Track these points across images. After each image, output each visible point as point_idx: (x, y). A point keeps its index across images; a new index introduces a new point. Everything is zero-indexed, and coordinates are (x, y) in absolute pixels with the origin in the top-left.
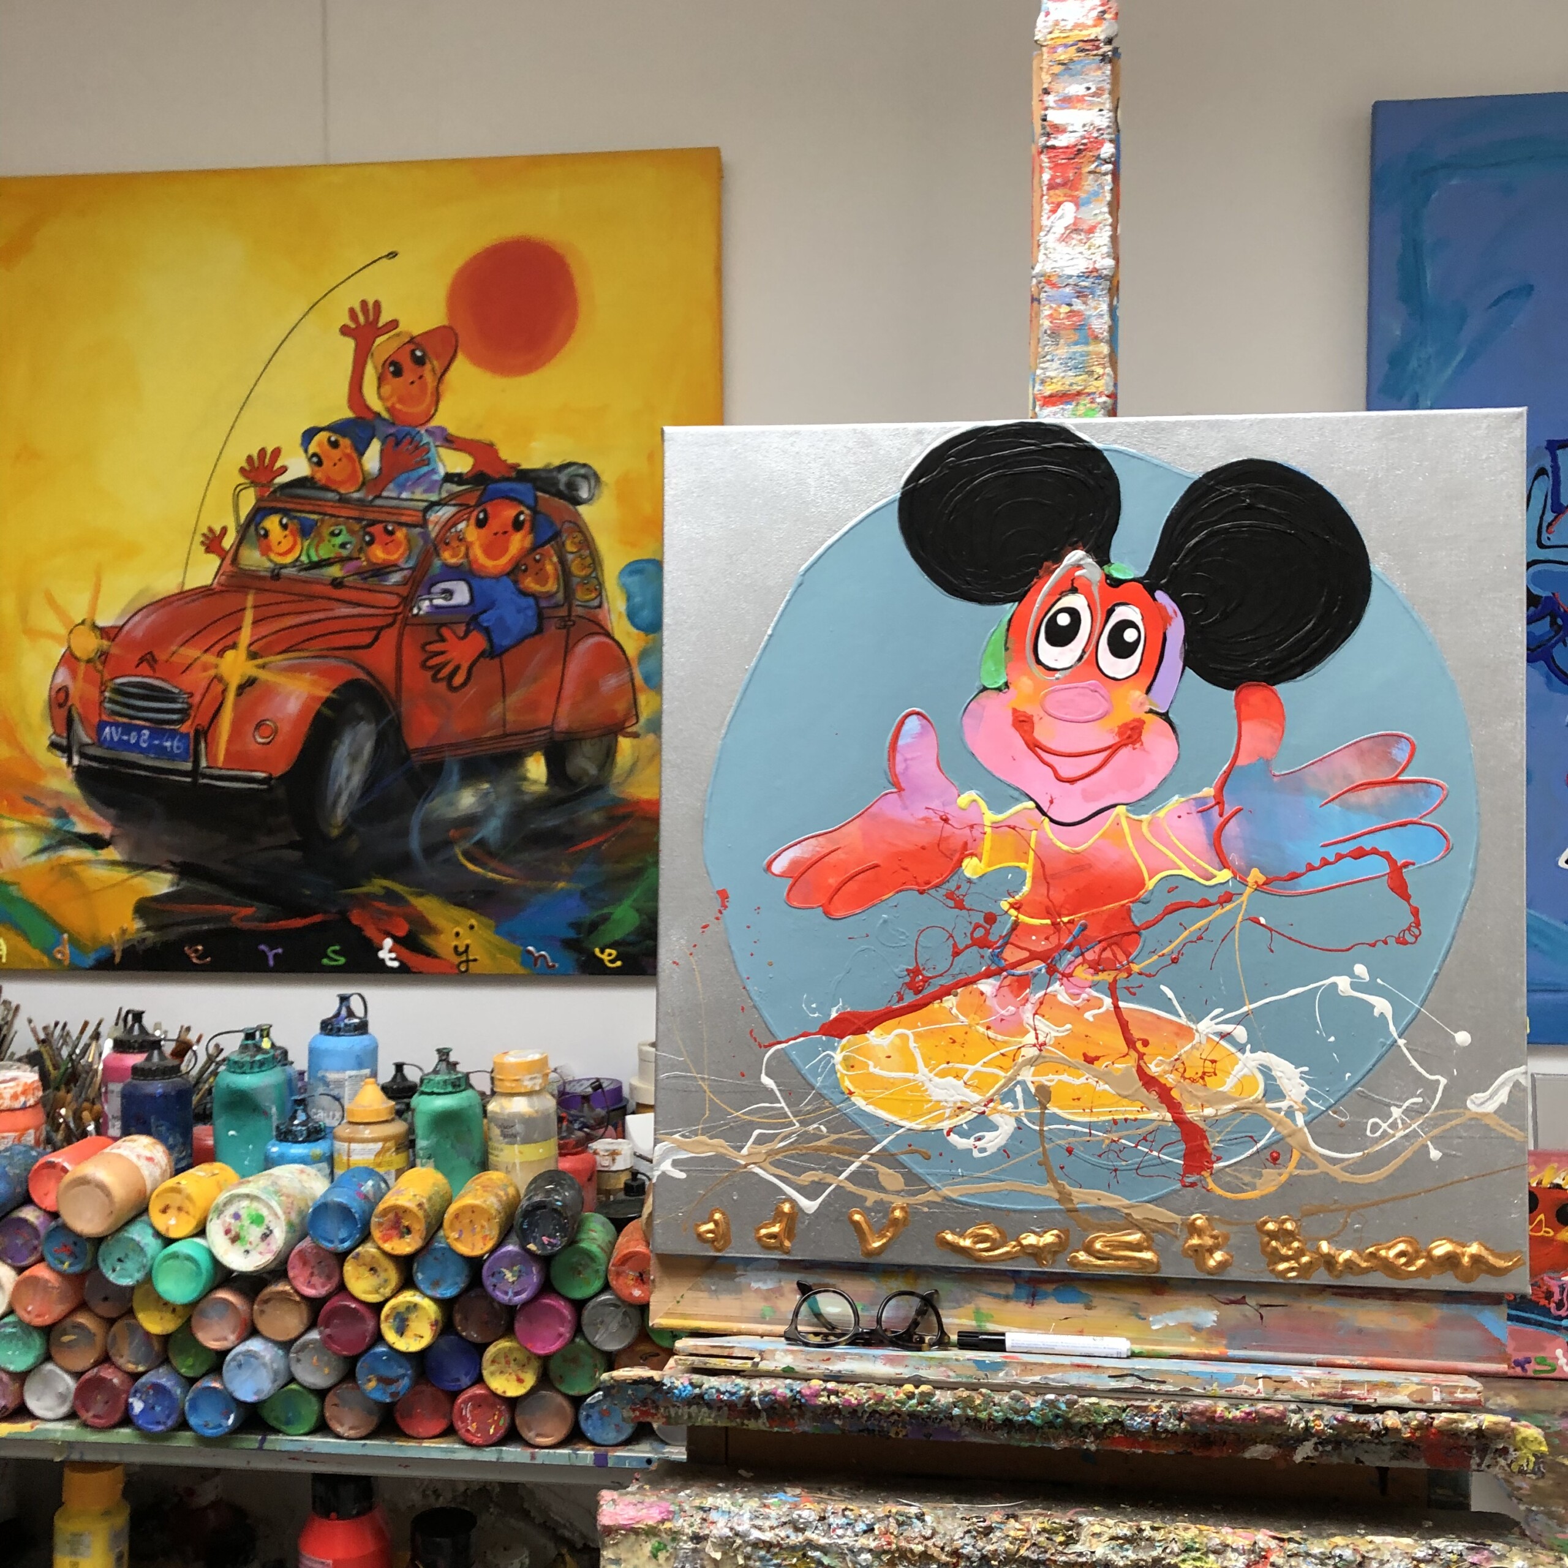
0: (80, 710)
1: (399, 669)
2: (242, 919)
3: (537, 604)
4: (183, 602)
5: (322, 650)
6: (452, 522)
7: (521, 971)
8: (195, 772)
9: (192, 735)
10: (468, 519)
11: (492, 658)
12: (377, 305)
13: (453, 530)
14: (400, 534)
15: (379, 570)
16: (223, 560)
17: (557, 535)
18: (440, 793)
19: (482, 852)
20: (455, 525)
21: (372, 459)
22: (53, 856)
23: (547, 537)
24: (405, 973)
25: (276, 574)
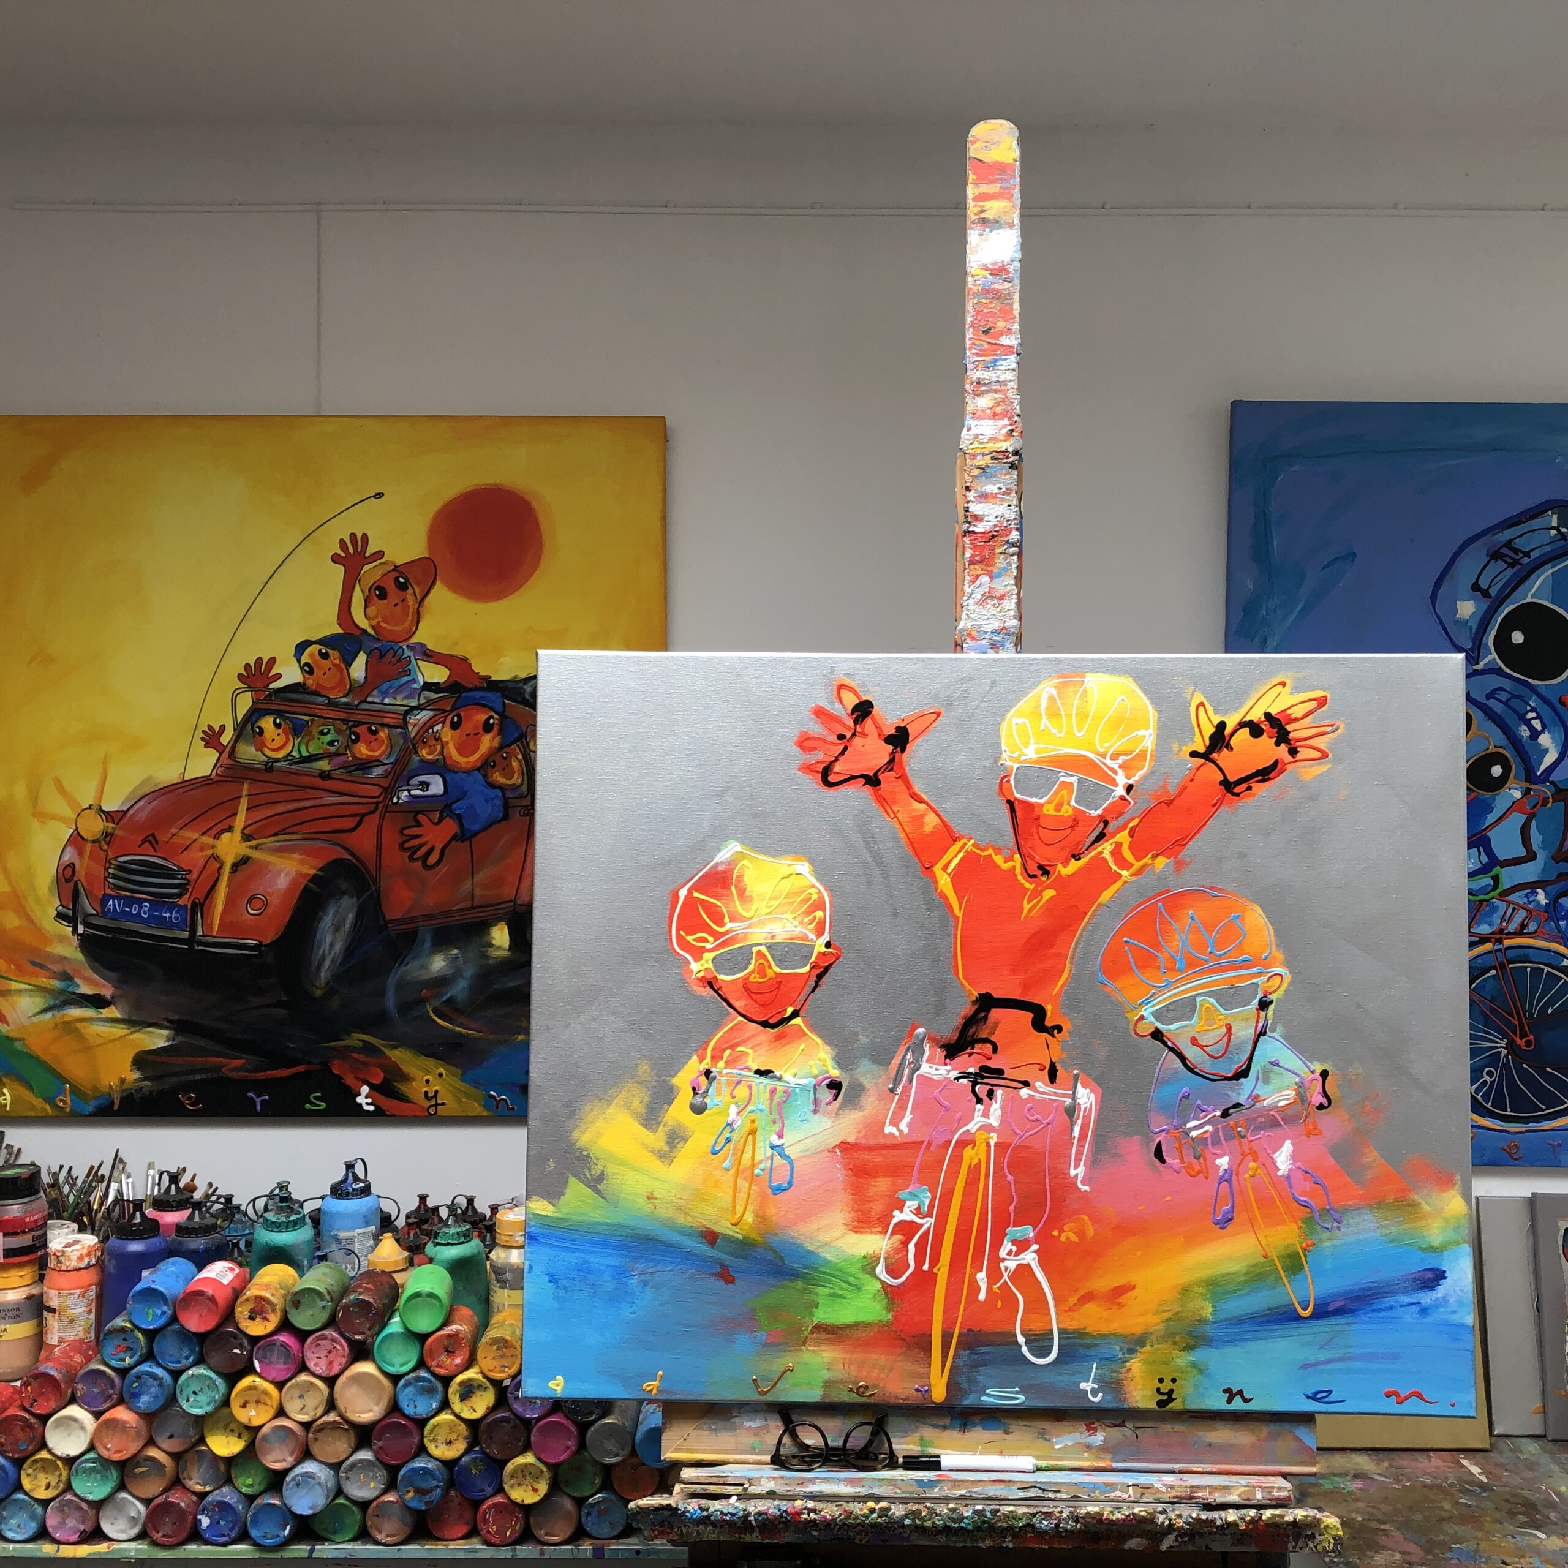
0: (86, 886)
1: (379, 847)
2: (234, 1070)
3: (504, 795)
4: (184, 789)
5: (309, 833)
6: (429, 724)
7: (484, 1113)
9: (189, 907)
10: (443, 723)
11: (463, 841)
12: (365, 537)
13: (430, 731)
14: (382, 734)
16: (221, 754)
17: (521, 737)
18: (414, 958)
19: (452, 1008)
20: (432, 727)
21: (358, 669)
22: (58, 1014)
23: (511, 739)
24: (380, 1117)
25: (269, 766)
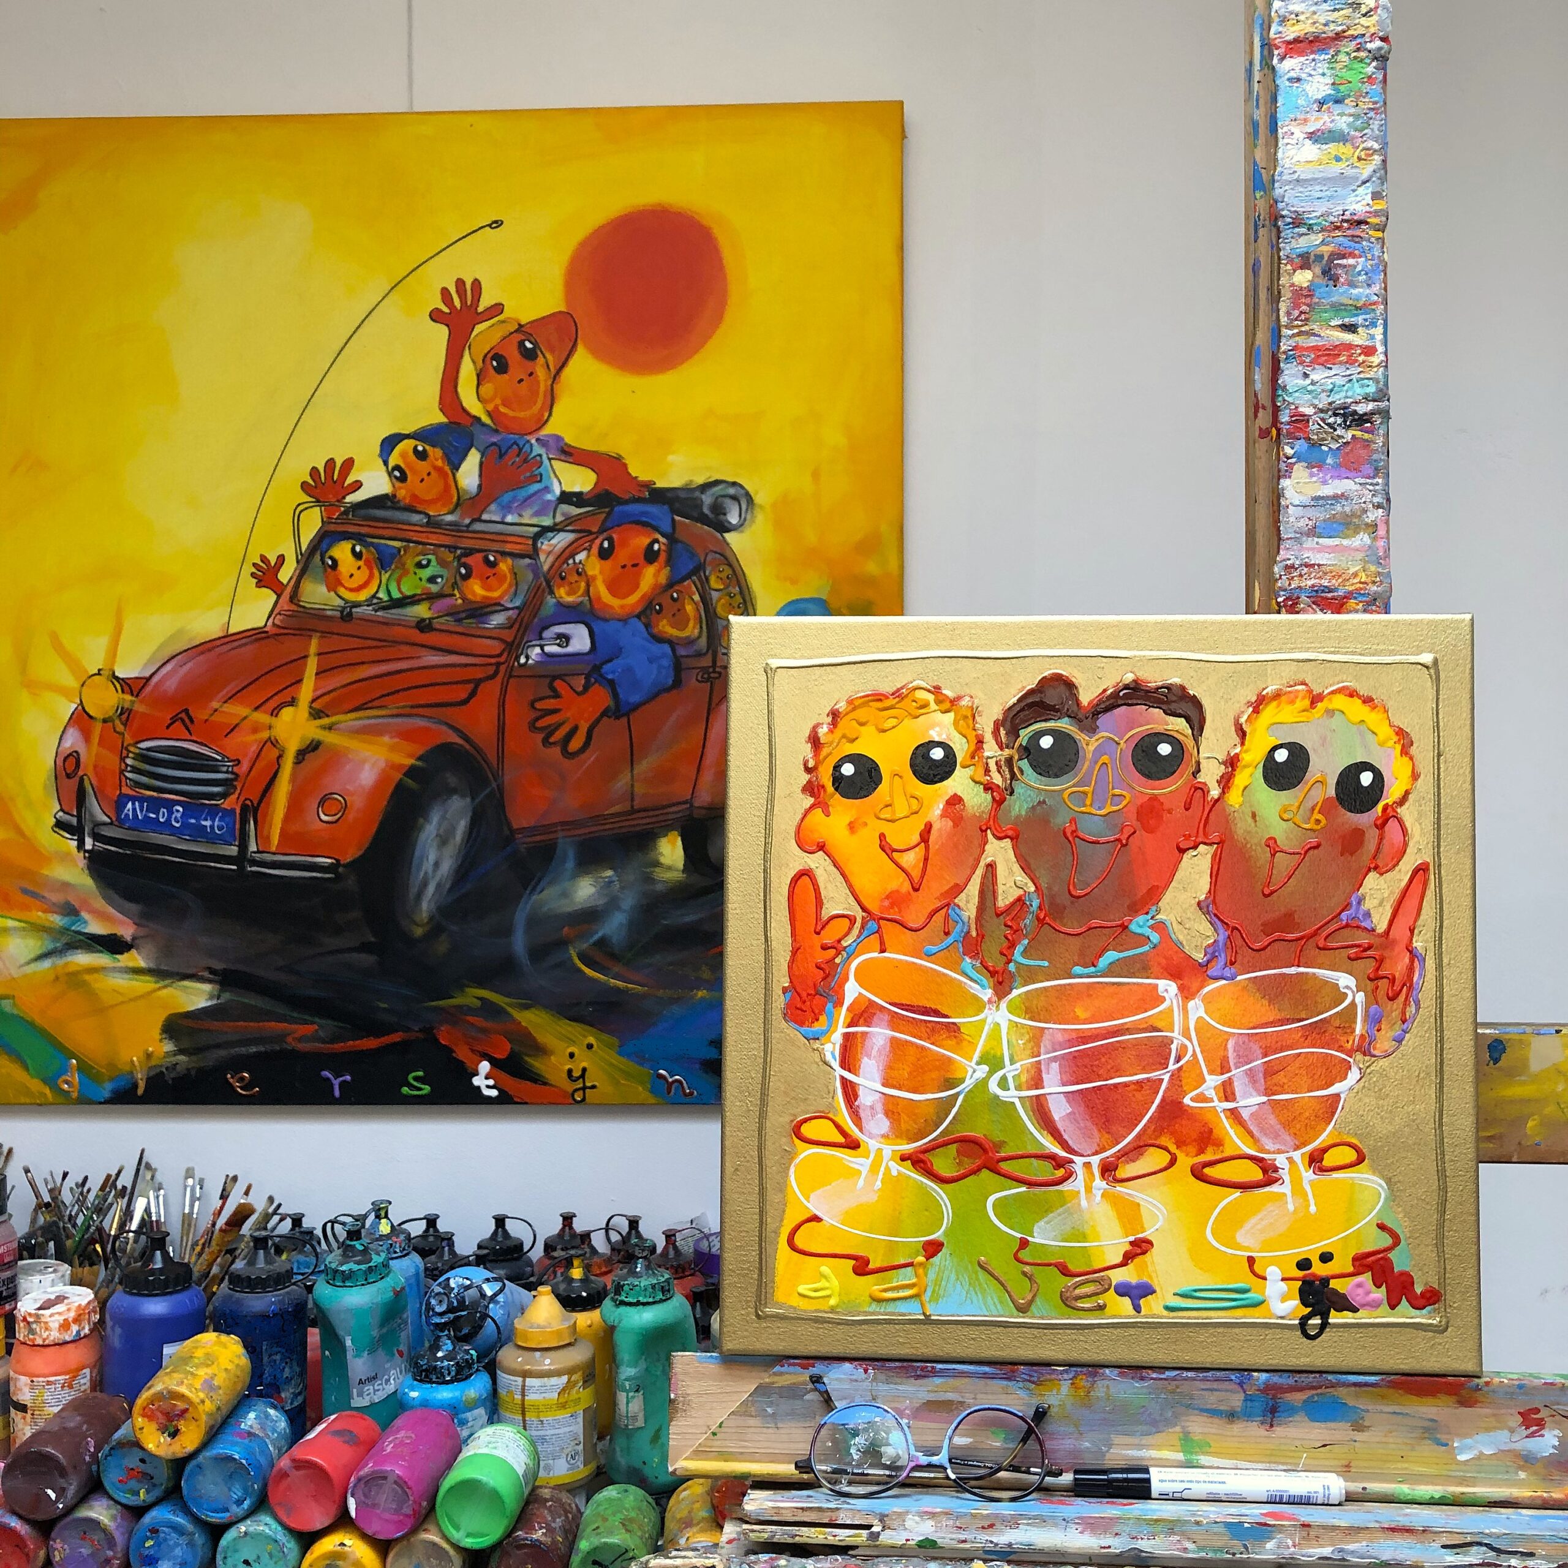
0: (95, 783)
1: (501, 729)
2: (300, 1040)
3: (674, 650)
4: (227, 647)
5: (404, 707)
6: (570, 551)
7: (653, 1101)
8: (242, 857)
9: (238, 811)
10: (589, 550)
11: (617, 718)
12: (477, 284)
13: (571, 561)
14: (504, 566)
15: (476, 609)
16: (279, 596)
17: (699, 568)
18: (550, 883)
19: (602, 954)
20: (572, 556)
21: (469, 474)
23: (684, 573)
24: (505, 1105)
25: (347, 614)
